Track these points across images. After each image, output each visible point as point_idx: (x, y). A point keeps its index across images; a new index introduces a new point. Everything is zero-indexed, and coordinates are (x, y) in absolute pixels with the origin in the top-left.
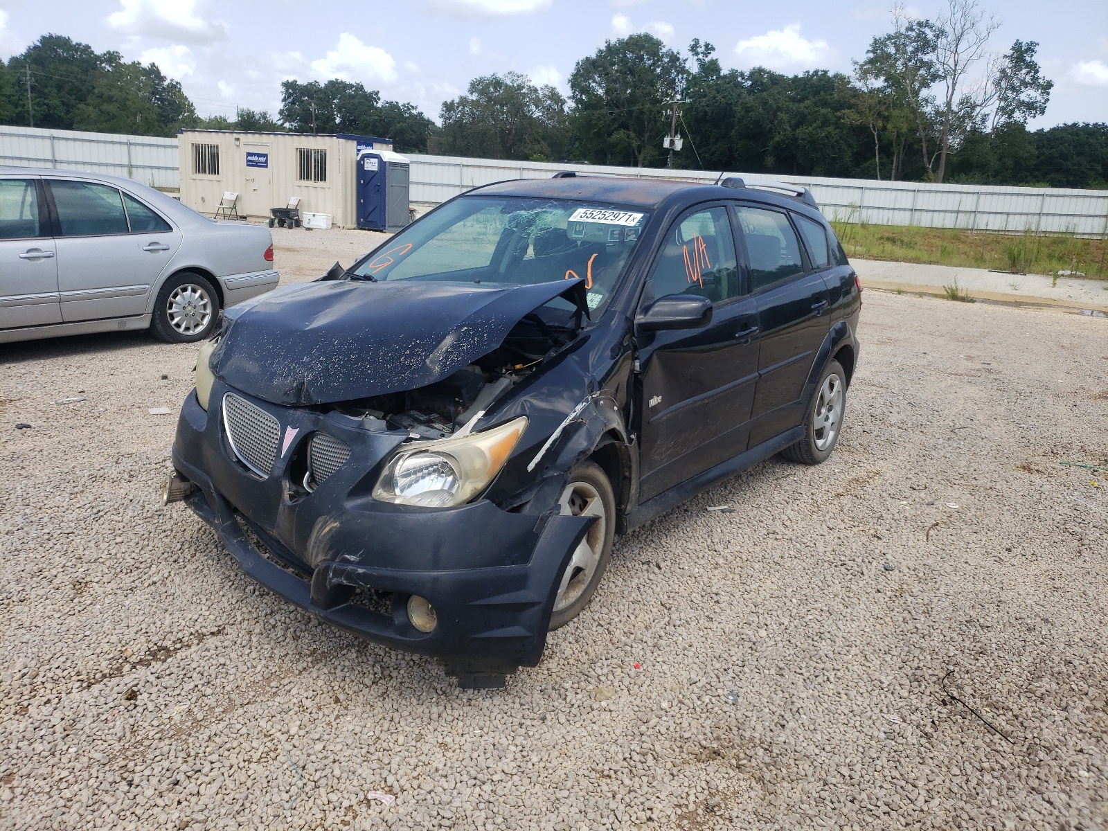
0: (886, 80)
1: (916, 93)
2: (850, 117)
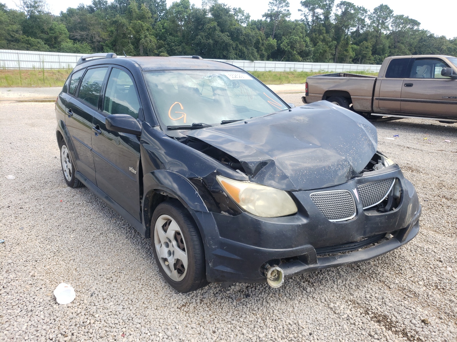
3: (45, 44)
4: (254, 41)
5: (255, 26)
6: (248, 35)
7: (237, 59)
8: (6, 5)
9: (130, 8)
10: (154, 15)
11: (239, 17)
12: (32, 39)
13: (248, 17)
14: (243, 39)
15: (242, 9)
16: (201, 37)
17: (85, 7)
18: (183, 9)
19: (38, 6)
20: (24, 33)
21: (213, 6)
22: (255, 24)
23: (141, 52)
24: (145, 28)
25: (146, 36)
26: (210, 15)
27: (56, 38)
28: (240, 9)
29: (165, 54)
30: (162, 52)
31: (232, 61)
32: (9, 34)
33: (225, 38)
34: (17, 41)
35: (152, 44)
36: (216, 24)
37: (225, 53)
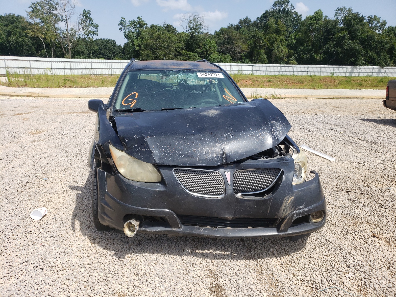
0: (40, 19)
1: (54, 25)
2: (30, 34)
3: (199, 56)
4: (387, 47)
5: (392, 32)
6: (381, 41)
7: (366, 65)
8: (177, 29)
9: (268, 24)
10: (289, 29)
11: (374, 25)
12: (190, 53)
13: (384, 23)
14: (374, 46)
15: (378, 17)
16: (330, 46)
17: (233, 26)
18: (315, 22)
19: (199, 28)
20: (186, 49)
21: (346, 16)
22: (393, 31)
23: (273, 60)
24: (279, 40)
25: (278, 47)
26: (341, 25)
27: (207, 51)
28: (375, 16)
29: (294, 61)
30: (291, 60)
31: (360, 67)
32: (176, 50)
33: (355, 45)
34: (180, 54)
35: (284, 53)
36: (346, 32)
37: (352, 60)
